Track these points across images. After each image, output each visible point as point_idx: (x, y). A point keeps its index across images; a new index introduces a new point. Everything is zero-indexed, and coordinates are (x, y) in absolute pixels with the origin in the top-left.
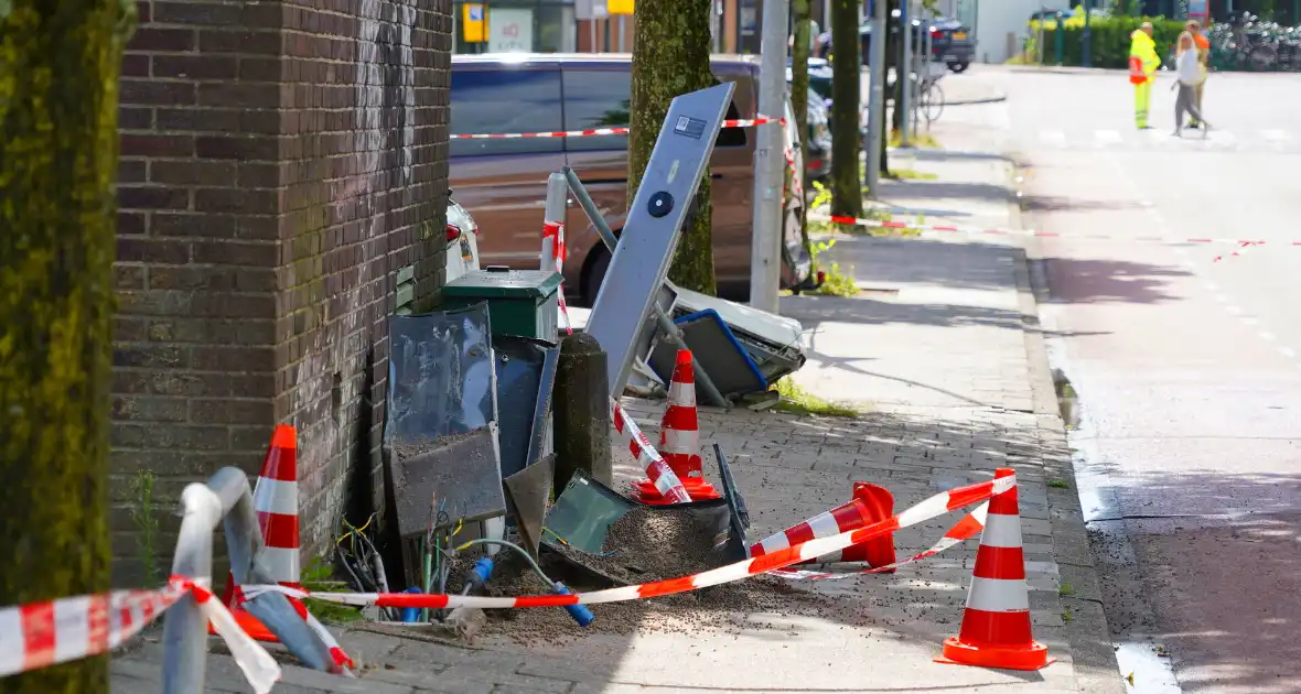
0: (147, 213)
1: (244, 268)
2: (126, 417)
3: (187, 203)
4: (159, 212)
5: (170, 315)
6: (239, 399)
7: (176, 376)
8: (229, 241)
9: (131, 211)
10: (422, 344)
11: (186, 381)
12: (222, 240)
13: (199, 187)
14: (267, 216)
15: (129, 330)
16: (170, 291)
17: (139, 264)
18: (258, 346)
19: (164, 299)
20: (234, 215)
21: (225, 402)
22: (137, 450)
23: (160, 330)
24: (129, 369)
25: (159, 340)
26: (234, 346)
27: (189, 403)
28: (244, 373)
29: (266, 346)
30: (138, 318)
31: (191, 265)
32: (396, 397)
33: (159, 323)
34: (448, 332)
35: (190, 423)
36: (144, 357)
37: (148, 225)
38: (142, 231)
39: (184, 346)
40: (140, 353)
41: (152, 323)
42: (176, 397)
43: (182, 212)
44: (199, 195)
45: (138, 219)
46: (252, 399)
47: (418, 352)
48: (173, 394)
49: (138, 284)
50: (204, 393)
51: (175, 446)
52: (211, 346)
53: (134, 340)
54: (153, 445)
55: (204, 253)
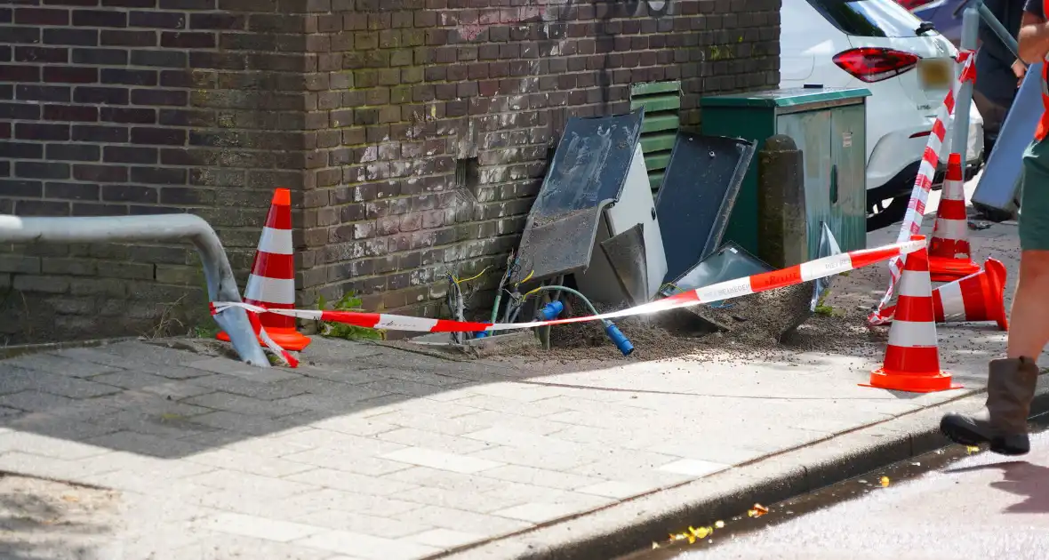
0: (217, 33)
1: (284, 73)
2: (203, 183)
3: (243, 26)
4: (225, 32)
5: (233, 108)
6: (280, 170)
7: (237, 153)
8: (272, 53)
9: (206, 31)
10: (585, 139)
11: (243, 157)
12: (268, 53)
13: (251, 13)
14: (298, 35)
15: (205, 119)
16: (233, 90)
17: (211, 70)
18: (292, 132)
19: (230, 96)
20: (276, 35)
21: (271, 172)
22: (210, 208)
23: (225, 120)
24: (206, 148)
25: (225, 127)
26: (275, 131)
27: (246, 173)
28: (283, 151)
29: (299, 132)
30: (211, 110)
31: (247, 72)
32: (550, 180)
33: (225, 114)
34: (609, 130)
35: (246, 188)
36: (216, 139)
37: (217, 42)
38: (213, 46)
39: (242, 131)
40: (212, 136)
41: (220, 114)
42: (236, 169)
43: (241, 32)
44: (253, 19)
45: (210, 36)
46: (290, 171)
47: (580, 145)
48: (235, 166)
49: (211, 85)
50: (256, 166)
51: (237, 205)
52: (260, 131)
53: (207, 126)
54: (222, 204)
55: (257, 62)
